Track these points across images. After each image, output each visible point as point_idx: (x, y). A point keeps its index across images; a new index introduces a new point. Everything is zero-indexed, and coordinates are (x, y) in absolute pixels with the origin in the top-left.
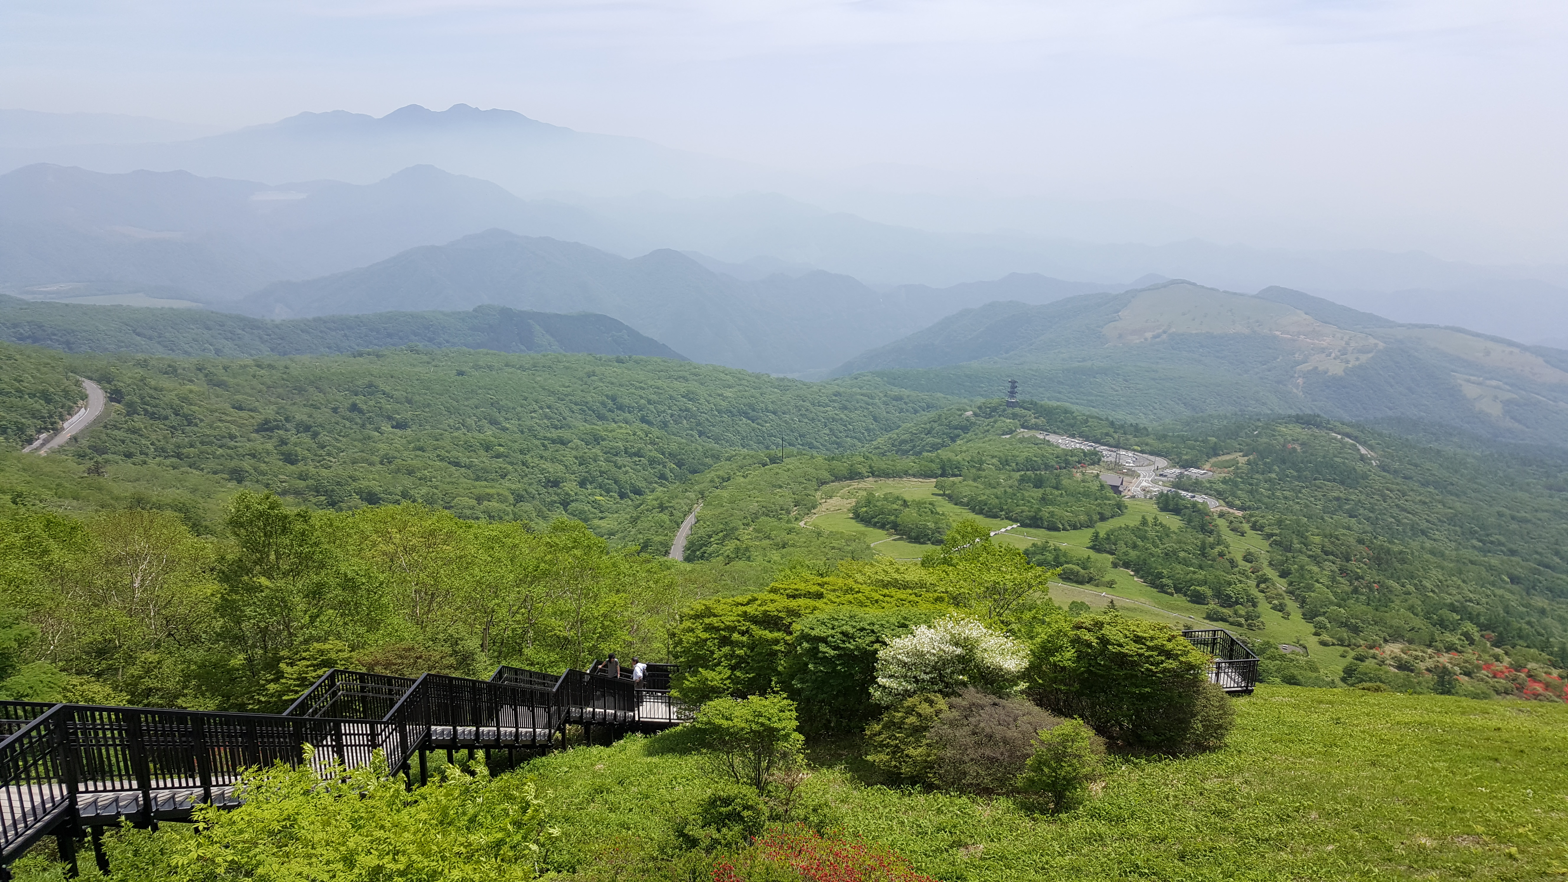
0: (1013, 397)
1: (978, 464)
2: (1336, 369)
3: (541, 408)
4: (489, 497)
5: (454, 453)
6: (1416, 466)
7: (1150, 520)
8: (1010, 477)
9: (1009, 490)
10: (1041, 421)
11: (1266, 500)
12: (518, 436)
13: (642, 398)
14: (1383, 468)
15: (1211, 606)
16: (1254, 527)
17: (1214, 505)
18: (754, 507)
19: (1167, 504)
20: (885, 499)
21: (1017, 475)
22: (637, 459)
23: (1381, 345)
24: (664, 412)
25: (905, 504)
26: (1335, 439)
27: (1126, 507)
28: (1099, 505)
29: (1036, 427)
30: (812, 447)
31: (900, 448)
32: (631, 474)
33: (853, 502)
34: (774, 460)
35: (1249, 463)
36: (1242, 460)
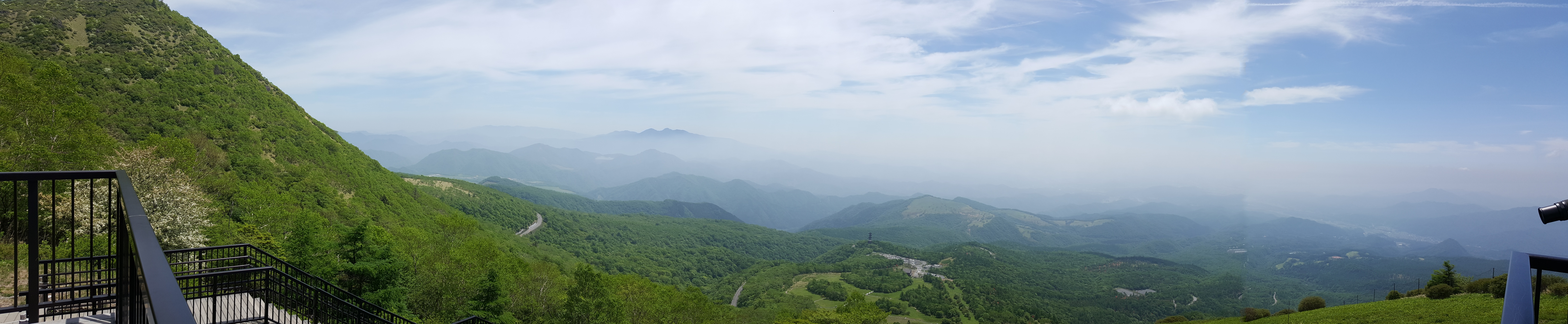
0: (870, 239)
1: (857, 266)
2: (981, 225)
3: (685, 239)
4: (663, 274)
5: (652, 255)
6: (1007, 257)
7: (921, 286)
8: (870, 272)
9: (869, 277)
10: (881, 249)
11: (960, 274)
12: (675, 250)
13: (724, 236)
14: (997, 259)
15: (944, 319)
16: (957, 286)
17: (943, 278)
18: (767, 284)
19: (927, 279)
20: (821, 282)
21: (872, 271)
22: (721, 262)
23: (994, 216)
24: (733, 243)
25: (829, 284)
26: (982, 250)
27: (913, 282)
28: (902, 282)
29: (879, 251)
30: (791, 259)
31: (827, 260)
32: (718, 268)
33: (807, 283)
34: (776, 264)
35: (954, 261)
36: (952, 260)
